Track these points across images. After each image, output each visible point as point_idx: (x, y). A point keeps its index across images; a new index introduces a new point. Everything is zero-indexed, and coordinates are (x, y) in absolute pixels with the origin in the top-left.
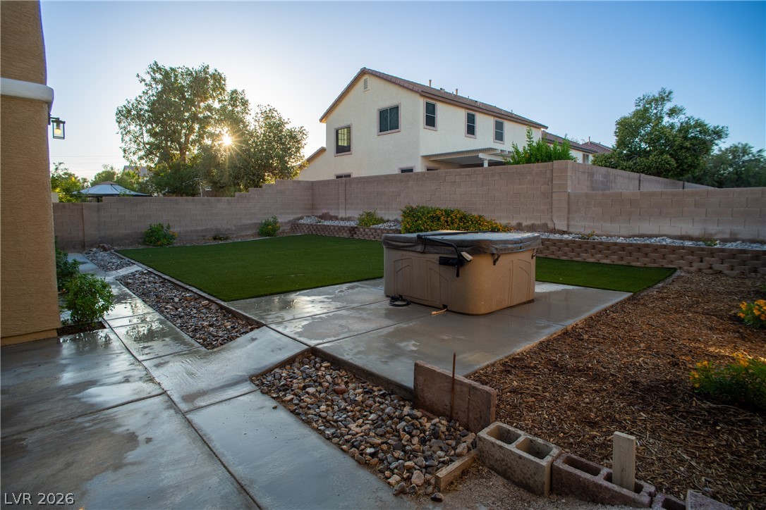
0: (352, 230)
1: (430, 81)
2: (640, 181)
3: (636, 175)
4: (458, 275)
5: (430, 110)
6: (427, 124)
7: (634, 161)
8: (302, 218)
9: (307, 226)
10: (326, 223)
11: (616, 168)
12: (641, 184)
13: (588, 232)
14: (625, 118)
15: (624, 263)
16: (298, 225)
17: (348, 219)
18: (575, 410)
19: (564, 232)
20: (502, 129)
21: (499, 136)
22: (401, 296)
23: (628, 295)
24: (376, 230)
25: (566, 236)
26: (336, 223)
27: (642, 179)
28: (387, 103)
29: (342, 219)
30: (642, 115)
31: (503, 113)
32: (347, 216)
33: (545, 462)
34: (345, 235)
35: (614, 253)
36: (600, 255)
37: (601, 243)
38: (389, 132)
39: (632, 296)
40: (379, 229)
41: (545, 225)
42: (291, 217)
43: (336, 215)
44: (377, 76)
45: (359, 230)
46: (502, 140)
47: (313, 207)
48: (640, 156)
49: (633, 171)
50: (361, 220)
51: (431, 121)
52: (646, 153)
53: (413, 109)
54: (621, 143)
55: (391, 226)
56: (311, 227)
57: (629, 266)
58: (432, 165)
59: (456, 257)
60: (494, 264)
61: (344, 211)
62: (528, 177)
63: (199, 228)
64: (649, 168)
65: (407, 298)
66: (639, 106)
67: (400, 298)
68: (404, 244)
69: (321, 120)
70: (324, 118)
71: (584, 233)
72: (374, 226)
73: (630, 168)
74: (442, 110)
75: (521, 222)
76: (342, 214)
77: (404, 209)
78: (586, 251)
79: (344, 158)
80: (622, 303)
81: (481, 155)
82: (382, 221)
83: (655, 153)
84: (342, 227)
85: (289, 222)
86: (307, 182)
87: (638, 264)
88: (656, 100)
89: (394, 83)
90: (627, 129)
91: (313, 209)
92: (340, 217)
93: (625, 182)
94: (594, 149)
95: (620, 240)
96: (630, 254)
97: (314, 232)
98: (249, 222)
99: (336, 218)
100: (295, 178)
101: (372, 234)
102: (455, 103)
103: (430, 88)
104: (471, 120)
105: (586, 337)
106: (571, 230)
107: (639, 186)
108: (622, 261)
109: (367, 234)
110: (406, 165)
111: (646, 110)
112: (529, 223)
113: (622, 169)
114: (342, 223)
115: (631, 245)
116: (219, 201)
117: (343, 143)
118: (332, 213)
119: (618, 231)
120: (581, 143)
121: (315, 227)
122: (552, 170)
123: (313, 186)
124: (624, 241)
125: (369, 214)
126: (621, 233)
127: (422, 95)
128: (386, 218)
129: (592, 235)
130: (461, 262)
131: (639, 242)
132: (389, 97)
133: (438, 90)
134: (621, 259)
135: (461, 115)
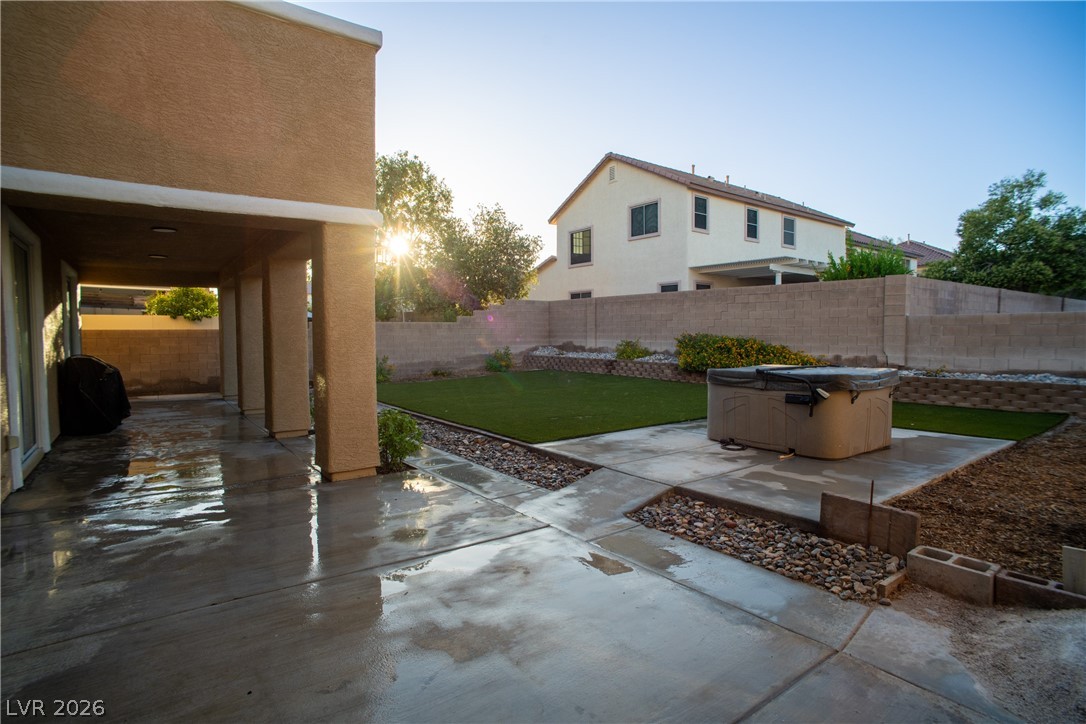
0: (610, 364)
1: (693, 166)
2: (999, 298)
3: (995, 291)
4: (811, 415)
5: (701, 206)
6: (696, 226)
7: (988, 271)
8: (536, 349)
9: (546, 359)
10: (571, 355)
11: (960, 280)
12: (1002, 303)
13: (935, 367)
14: (973, 212)
15: (990, 406)
16: (533, 357)
17: (599, 350)
18: (995, 543)
19: (900, 368)
20: (792, 229)
21: (789, 239)
22: (732, 440)
23: (1008, 444)
24: (642, 364)
25: (905, 373)
26: (585, 355)
27: (1002, 295)
28: (642, 199)
29: (591, 350)
30: (1000, 207)
31: (794, 207)
32: (598, 346)
33: (989, 574)
34: (600, 371)
35: (976, 394)
36: (955, 397)
37: (957, 381)
38: (645, 236)
39: (1016, 445)
40: (647, 363)
41: (874, 358)
42: (523, 348)
43: (583, 344)
44: (627, 163)
45: (619, 364)
46: (792, 244)
47: (550, 334)
48: (995, 263)
49: (986, 284)
50: (621, 353)
51: (701, 222)
52: (1005, 258)
53: (677, 206)
54: (967, 246)
55: (660, 359)
56: (551, 360)
57: (997, 411)
58: (704, 280)
59: (809, 394)
60: (852, 403)
61: (594, 340)
62: (850, 297)
63: (416, 361)
64: (1011, 280)
65: (741, 442)
66: (996, 194)
67: (732, 441)
68: (738, 380)
69: (550, 221)
70: (555, 217)
71: (928, 368)
72: (639, 359)
73: (982, 280)
74: (715, 207)
75: (839, 354)
76: (590, 344)
77: (680, 338)
78: (935, 391)
79: (582, 270)
80: (1006, 452)
81: (773, 267)
82: (647, 353)
83: (1020, 259)
84: (595, 360)
85: (521, 353)
86: (542, 302)
87: (1010, 408)
88: (1020, 187)
89: (653, 172)
90: (975, 226)
91: (550, 337)
92: (587, 348)
93: (979, 301)
94: (918, 252)
95: (983, 377)
96: (999, 396)
97: (556, 367)
98: (474, 353)
99: (583, 349)
100: (525, 298)
101: (638, 370)
102: (732, 196)
103: (693, 175)
104: (752, 217)
105: (974, 483)
106: (910, 365)
107: (999, 305)
108: (987, 403)
109: (630, 369)
110: (668, 280)
111: (1005, 200)
112: (851, 355)
113: (970, 282)
114: (593, 356)
115: (1000, 384)
116: (438, 327)
117: (578, 251)
118: (577, 342)
119: (979, 365)
120: (896, 244)
121: (557, 360)
122: (884, 288)
123: (549, 308)
124: (989, 379)
125: (628, 344)
126: (982, 369)
127: (690, 188)
128: (652, 349)
129: (942, 371)
130: (816, 399)
131: (1011, 380)
132: (645, 190)
133: (704, 179)
134: (987, 401)
135: (740, 211)
